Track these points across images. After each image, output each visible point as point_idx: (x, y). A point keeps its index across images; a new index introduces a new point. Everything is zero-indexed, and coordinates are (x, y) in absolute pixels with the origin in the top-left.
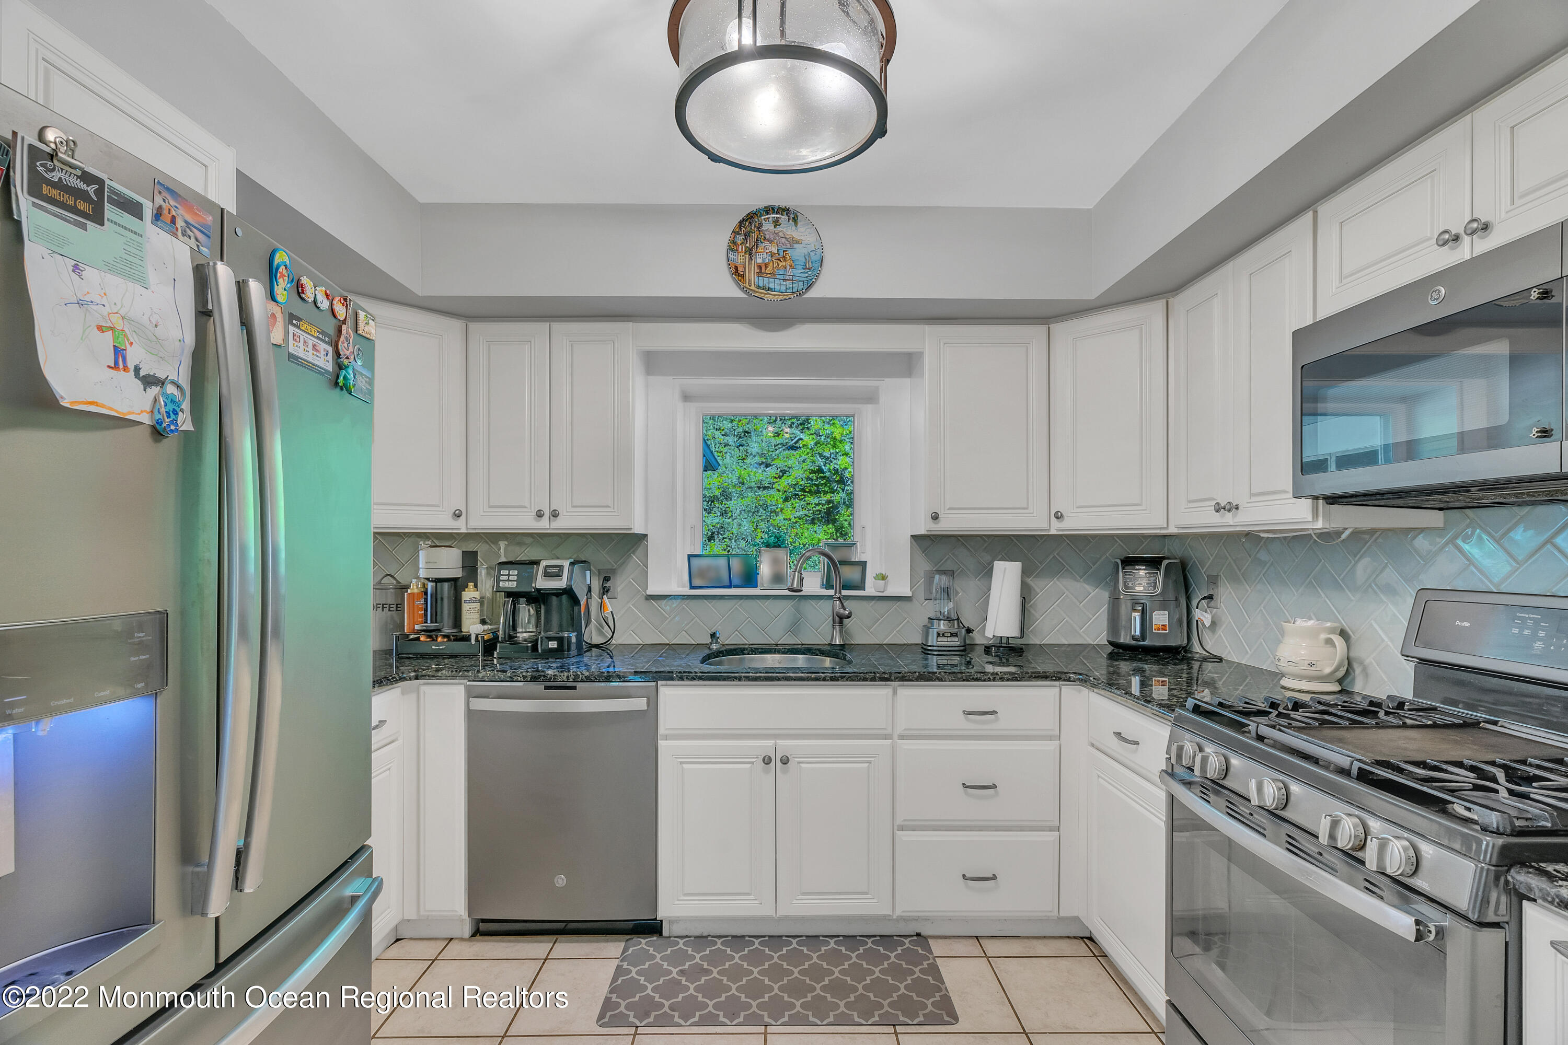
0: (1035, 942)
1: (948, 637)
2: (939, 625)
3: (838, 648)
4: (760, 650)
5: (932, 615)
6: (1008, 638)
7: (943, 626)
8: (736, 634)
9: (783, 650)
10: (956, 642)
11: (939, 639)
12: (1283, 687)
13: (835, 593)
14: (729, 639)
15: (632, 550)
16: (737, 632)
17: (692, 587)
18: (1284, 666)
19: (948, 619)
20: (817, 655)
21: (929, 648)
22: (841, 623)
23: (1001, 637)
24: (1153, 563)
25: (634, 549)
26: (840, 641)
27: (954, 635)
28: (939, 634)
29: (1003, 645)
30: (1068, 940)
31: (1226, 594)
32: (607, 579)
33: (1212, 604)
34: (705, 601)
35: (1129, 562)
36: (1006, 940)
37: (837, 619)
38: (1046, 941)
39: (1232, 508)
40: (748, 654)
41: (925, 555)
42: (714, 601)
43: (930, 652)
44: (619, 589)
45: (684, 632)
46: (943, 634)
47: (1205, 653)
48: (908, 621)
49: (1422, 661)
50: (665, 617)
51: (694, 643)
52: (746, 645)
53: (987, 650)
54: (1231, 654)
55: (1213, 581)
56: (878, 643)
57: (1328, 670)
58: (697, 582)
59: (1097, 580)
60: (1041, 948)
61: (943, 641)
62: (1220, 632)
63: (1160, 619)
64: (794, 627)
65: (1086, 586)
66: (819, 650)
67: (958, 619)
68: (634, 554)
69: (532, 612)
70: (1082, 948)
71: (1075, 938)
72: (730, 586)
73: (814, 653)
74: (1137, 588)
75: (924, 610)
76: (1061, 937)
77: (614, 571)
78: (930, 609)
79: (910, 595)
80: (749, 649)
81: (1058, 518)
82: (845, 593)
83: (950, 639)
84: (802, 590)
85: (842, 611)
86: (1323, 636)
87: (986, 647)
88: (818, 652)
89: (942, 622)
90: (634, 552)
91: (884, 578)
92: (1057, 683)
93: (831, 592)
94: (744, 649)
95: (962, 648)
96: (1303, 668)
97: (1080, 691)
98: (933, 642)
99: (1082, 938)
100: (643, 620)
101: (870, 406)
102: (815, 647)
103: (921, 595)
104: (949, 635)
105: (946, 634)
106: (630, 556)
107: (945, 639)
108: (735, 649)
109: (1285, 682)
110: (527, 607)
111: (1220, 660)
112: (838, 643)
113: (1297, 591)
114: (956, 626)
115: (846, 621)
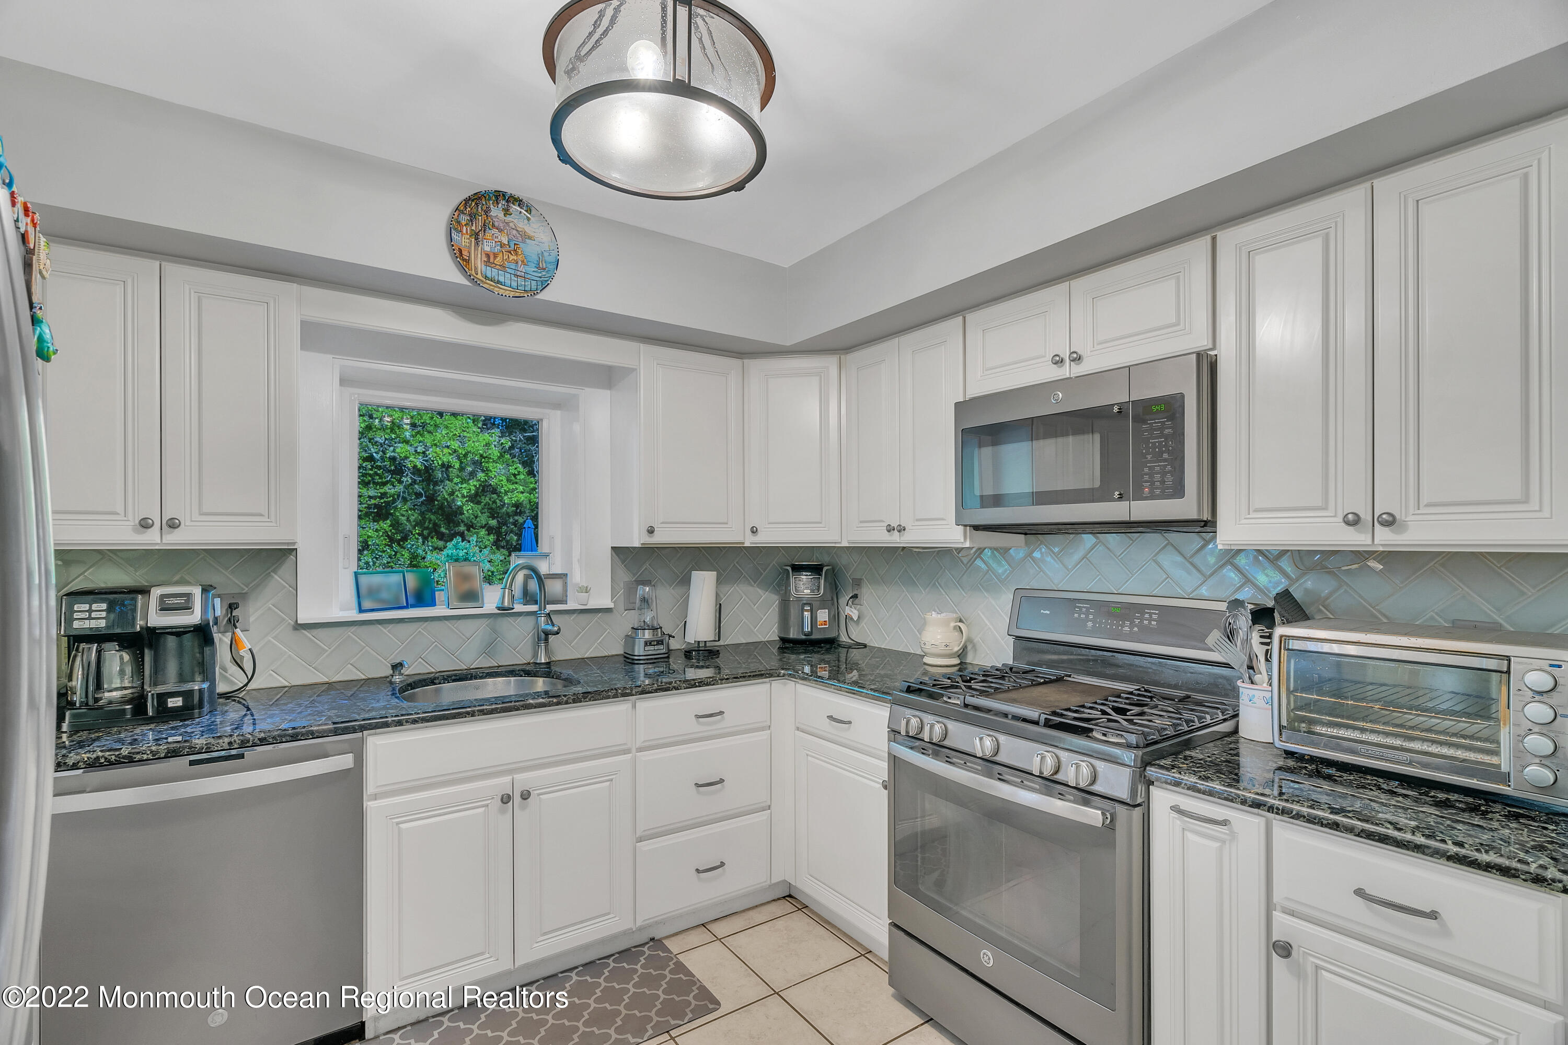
0: (751, 913)
1: (654, 645)
2: (644, 635)
3: (545, 666)
4: (453, 678)
5: (636, 627)
6: (705, 642)
7: (648, 635)
8: (420, 662)
9: (481, 675)
10: (662, 649)
11: (647, 648)
12: (925, 664)
13: (540, 610)
14: (413, 668)
15: (273, 568)
16: (420, 660)
17: (361, 611)
18: (928, 648)
19: (654, 629)
20: (521, 676)
21: (636, 658)
22: (546, 640)
23: (699, 642)
24: (816, 569)
25: (274, 567)
26: (545, 659)
27: (660, 642)
28: (646, 644)
29: (701, 649)
30: (774, 903)
31: (868, 593)
32: (232, 607)
33: (857, 601)
34: (379, 626)
35: (797, 569)
36: (728, 919)
37: (543, 636)
38: (759, 909)
39: (901, 529)
40: (440, 683)
41: (625, 566)
42: (391, 626)
43: (636, 662)
44: (252, 619)
45: (349, 665)
46: (650, 643)
47: (850, 641)
48: (609, 632)
49: (1018, 638)
50: (324, 649)
51: (364, 677)
52: (432, 673)
53: (688, 654)
54: (874, 642)
55: (858, 583)
56: (580, 657)
57: (956, 649)
58: (367, 604)
59: (767, 585)
60: (757, 916)
61: (651, 650)
62: (863, 624)
63: (823, 616)
64: (489, 648)
65: (758, 589)
66: (523, 671)
67: (661, 628)
68: (275, 574)
69: (126, 657)
70: (787, 906)
71: (779, 899)
72: (406, 607)
73: (518, 674)
74: (805, 591)
75: (626, 621)
76: (768, 902)
77: (244, 596)
78: (632, 619)
79: (611, 605)
80: (441, 678)
81: (753, 532)
82: (550, 608)
83: (656, 647)
84: (514, 608)
85: (549, 627)
86: (953, 624)
87: (686, 651)
88: (522, 673)
89: (647, 631)
90: (275, 571)
91: (587, 590)
92: (767, 680)
93: (534, 608)
94: (435, 679)
95: (666, 655)
96: (941, 649)
97: (785, 684)
98: (639, 651)
99: (784, 897)
100: (290, 656)
101: (559, 412)
102: (518, 668)
103: (621, 607)
104: (655, 643)
105: (653, 643)
106: (269, 575)
107: (652, 648)
108: (424, 680)
109: (927, 660)
110: (118, 654)
111: (865, 646)
112: (543, 661)
113: (924, 590)
114: (660, 635)
115: (551, 638)
